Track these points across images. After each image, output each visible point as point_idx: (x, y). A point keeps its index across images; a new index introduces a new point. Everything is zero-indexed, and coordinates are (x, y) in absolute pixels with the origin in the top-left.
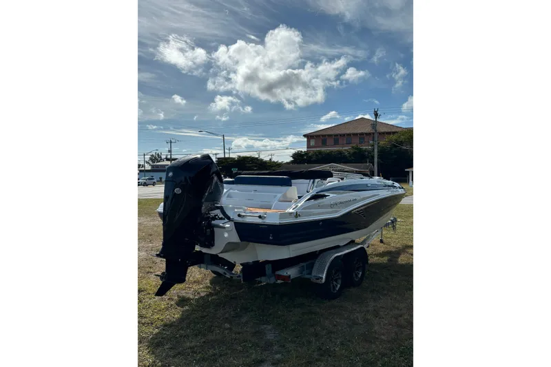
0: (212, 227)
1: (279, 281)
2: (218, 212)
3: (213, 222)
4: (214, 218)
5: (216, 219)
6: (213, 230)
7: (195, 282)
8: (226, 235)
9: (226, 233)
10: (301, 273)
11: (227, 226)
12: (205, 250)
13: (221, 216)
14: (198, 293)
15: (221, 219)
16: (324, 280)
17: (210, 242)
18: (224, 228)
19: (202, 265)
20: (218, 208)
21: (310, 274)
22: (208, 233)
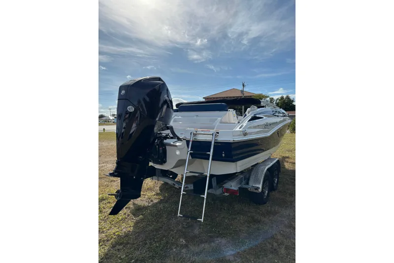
0: (164, 146)
1: (226, 194)
2: (168, 132)
3: (165, 141)
4: (166, 137)
5: (168, 138)
6: (165, 148)
7: (148, 189)
8: (178, 153)
9: (178, 151)
10: (241, 184)
11: (178, 144)
12: (157, 166)
13: (172, 136)
14: (152, 201)
15: (172, 138)
16: (260, 190)
17: (163, 160)
18: (176, 146)
19: (154, 177)
20: (168, 128)
21: (247, 183)
22: (161, 151)
